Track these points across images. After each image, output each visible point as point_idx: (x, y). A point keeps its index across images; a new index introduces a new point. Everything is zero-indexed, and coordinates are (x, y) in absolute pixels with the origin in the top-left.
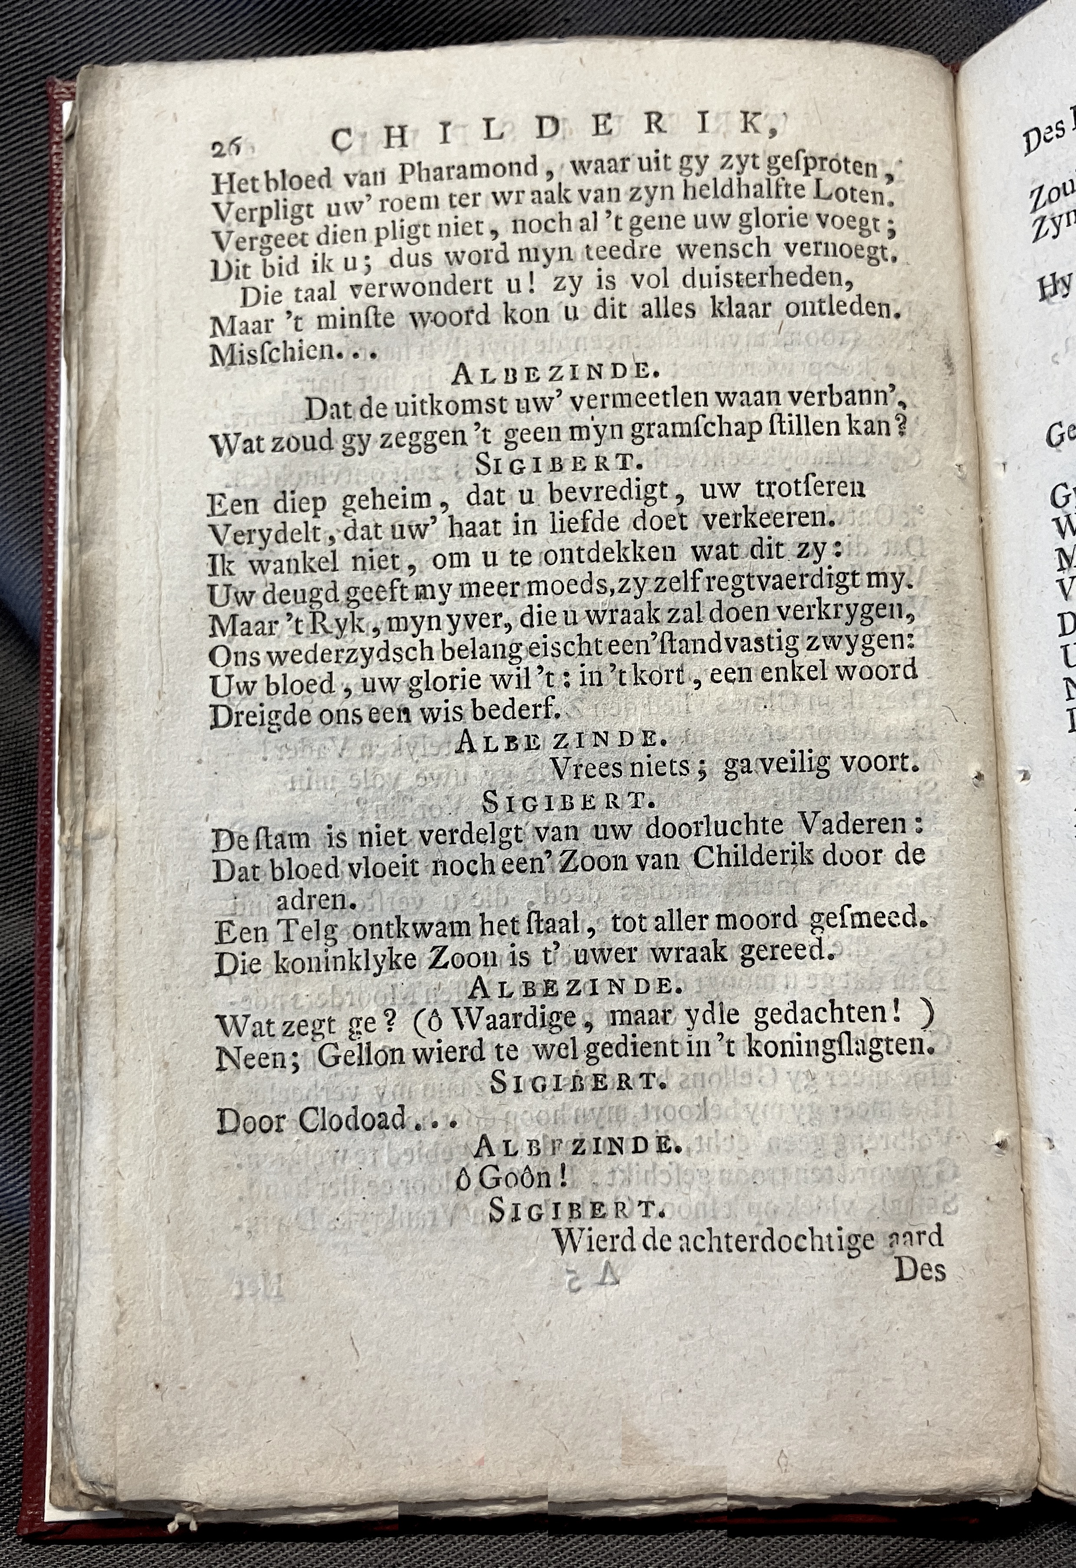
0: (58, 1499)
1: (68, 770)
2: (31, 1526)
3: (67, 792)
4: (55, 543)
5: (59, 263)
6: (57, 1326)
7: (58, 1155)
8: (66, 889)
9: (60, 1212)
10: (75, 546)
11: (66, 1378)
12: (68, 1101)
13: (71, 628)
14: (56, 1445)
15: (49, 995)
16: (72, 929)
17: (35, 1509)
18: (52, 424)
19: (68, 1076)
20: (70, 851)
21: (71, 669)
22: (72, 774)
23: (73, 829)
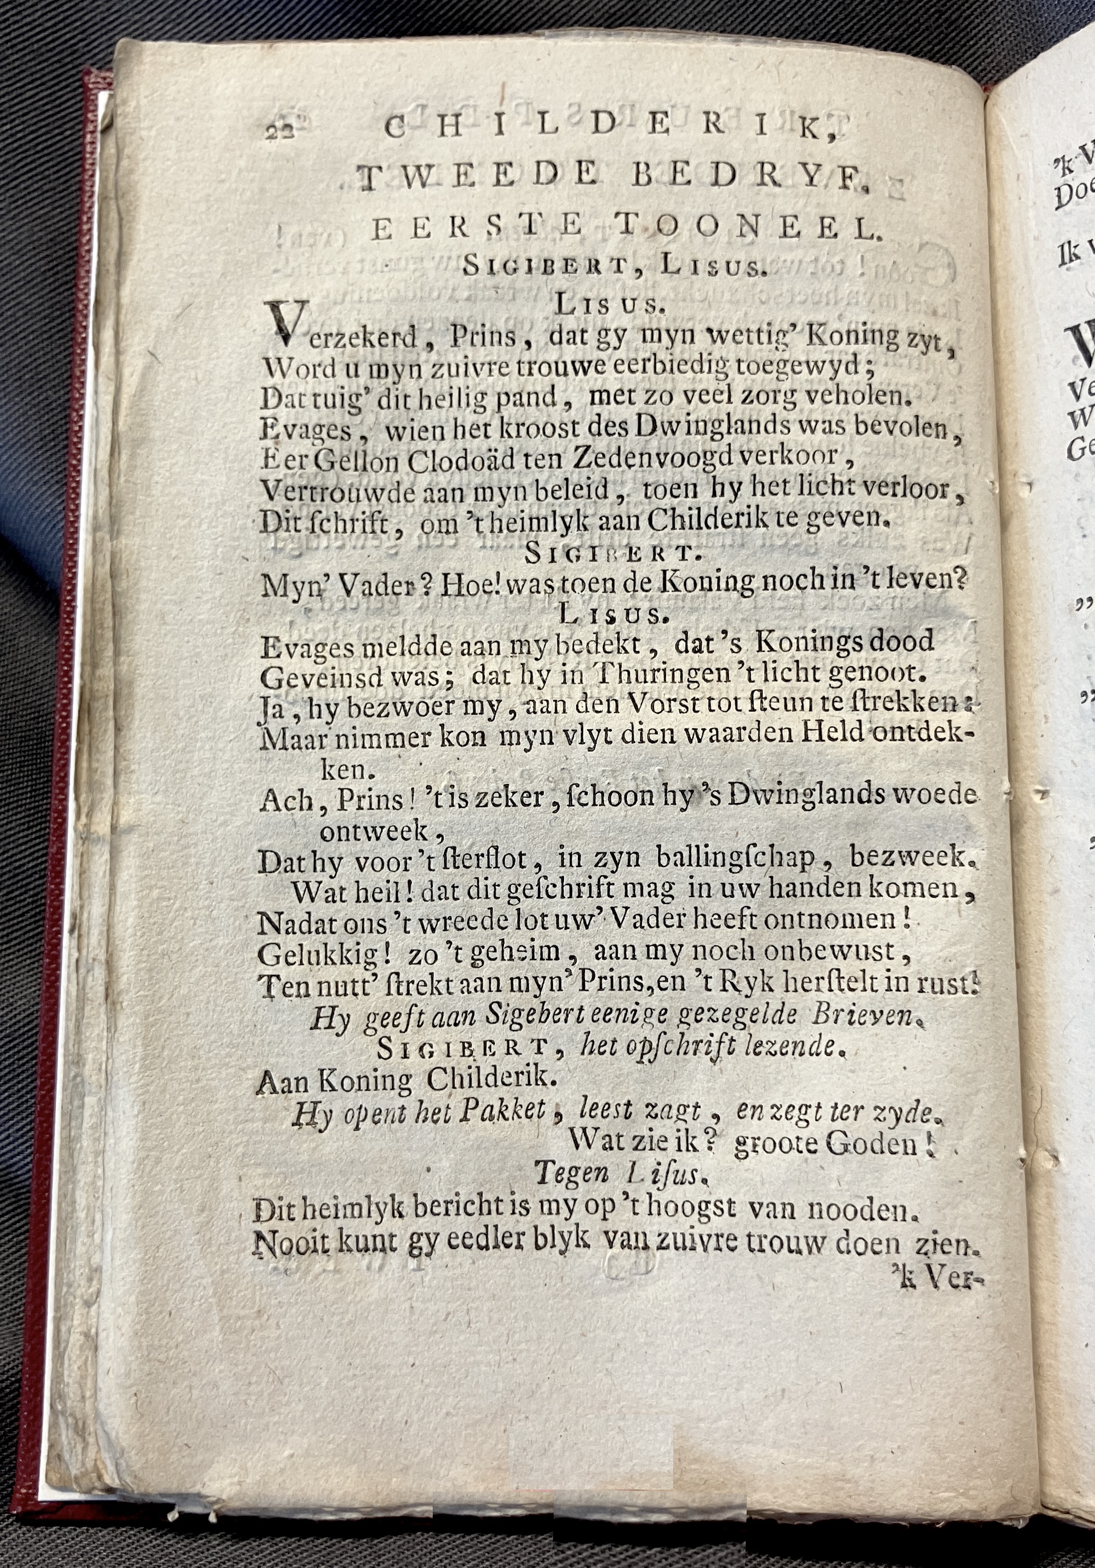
0: (54, 1478)
1: (85, 756)
2: (23, 1506)
5: (89, 251)
6: (57, 1309)
7: (62, 1139)
8: (80, 875)
9: (63, 1196)
10: (98, 534)
11: (66, 1362)
12: (76, 1086)
13: (93, 615)
14: (54, 1425)
15: (58, 978)
16: (85, 915)
17: (29, 1488)
18: (77, 411)
19: (77, 1061)
20: (85, 838)
21: (93, 657)
22: (90, 761)
23: (89, 815)
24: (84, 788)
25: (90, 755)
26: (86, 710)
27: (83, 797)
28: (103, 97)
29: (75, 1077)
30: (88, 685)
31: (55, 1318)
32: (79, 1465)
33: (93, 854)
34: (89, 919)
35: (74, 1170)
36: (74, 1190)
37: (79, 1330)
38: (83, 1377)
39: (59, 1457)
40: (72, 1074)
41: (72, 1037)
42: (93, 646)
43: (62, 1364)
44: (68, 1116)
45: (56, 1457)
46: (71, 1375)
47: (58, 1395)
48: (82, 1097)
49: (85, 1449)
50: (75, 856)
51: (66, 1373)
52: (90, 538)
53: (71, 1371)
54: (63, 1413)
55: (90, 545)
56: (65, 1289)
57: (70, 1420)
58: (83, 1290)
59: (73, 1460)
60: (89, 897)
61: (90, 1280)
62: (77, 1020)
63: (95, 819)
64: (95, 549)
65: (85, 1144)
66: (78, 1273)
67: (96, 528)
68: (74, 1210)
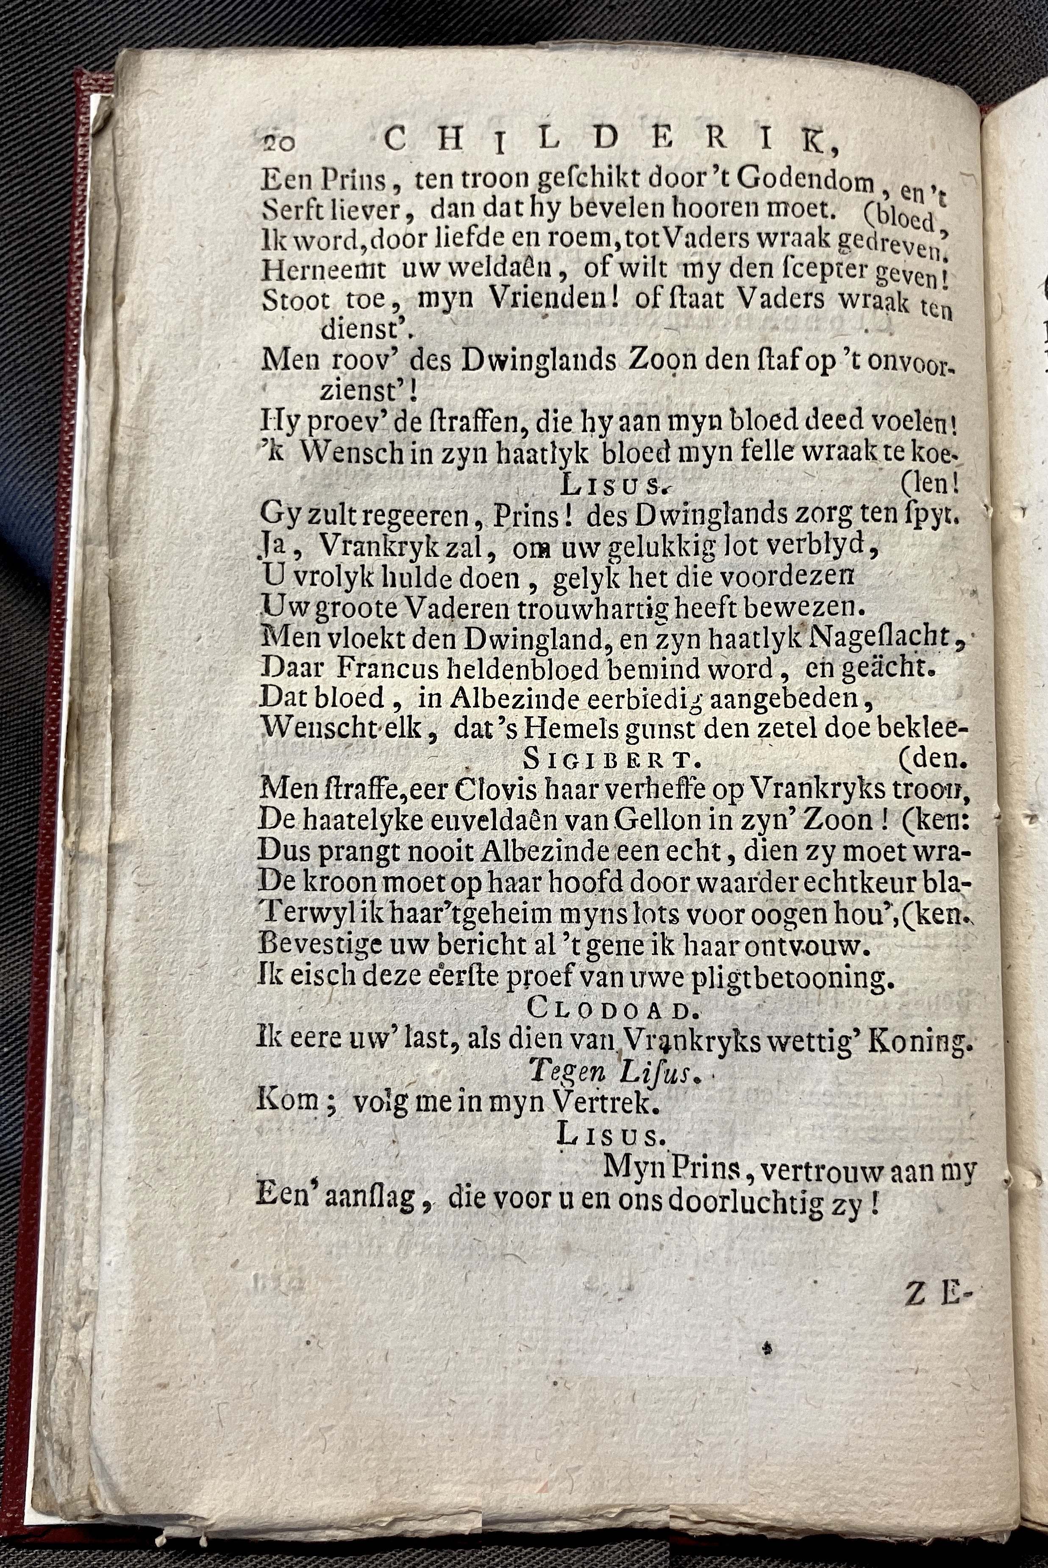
0: (40, 1503)
1: (74, 773)
2: (10, 1529)
3: (73, 795)
4: (67, 542)
5: (81, 257)
6: (44, 1331)
7: (50, 1159)
8: (69, 894)
9: (51, 1217)
10: (88, 547)
11: (53, 1387)
12: (64, 1107)
13: (82, 630)
14: (39, 1449)
15: (46, 997)
16: (74, 934)
17: (15, 1512)
18: (68, 420)
19: (65, 1081)
20: (74, 856)
21: (82, 672)
22: (79, 778)
23: (78, 833)
24: (72, 805)
25: (79, 772)
26: (75, 726)
27: (72, 813)
28: (95, 99)
29: (64, 1097)
30: (77, 701)
31: (42, 1340)
32: (65, 1492)
33: (81, 873)
34: (77, 938)
35: (63, 1191)
36: (62, 1211)
37: (67, 1354)
38: (69, 1403)
39: (46, 1482)
40: (61, 1094)
41: (61, 1057)
42: (82, 662)
43: (49, 1389)
44: (57, 1137)
45: (42, 1481)
46: (58, 1399)
47: (44, 1421)
48: (72, 1118)
49: (70, 1476)
50: (64, 874)
51: (52, 1398)
52: (80, 551)
53: (57, 1397)
54: (49, 1439)
55: (80, 557)
56: (53, 1312)
57: (56, 1447)
58: (70, 1314)
59: (59, 1486)
60: (78, 916)
61: (78, 1303)
62: (65, 1040)
63: (84, 837)
64: (86, 562)
65: (74, 1165)
66: (65, 1296)
67: (86, 541)
68: (62, 1233)
